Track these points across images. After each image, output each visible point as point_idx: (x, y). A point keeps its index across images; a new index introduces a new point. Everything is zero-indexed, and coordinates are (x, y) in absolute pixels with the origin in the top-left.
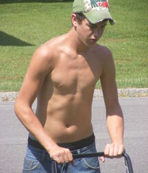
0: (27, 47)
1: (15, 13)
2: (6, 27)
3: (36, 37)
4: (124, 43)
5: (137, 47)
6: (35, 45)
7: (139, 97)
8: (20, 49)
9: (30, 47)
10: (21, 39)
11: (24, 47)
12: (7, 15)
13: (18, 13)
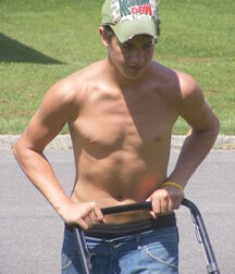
0: (53, 66)
1: (36, 11)
2: (21, 32)
3: (69, 50)
4: (209, 65)
5: (229, 72)
6: (65, 63)
7: (228, 149)
8: (42, 69)
9: (59, 66)
10: (45, 53)
11: (49, 66)
12: (24, 15)
13: (41, 11)
